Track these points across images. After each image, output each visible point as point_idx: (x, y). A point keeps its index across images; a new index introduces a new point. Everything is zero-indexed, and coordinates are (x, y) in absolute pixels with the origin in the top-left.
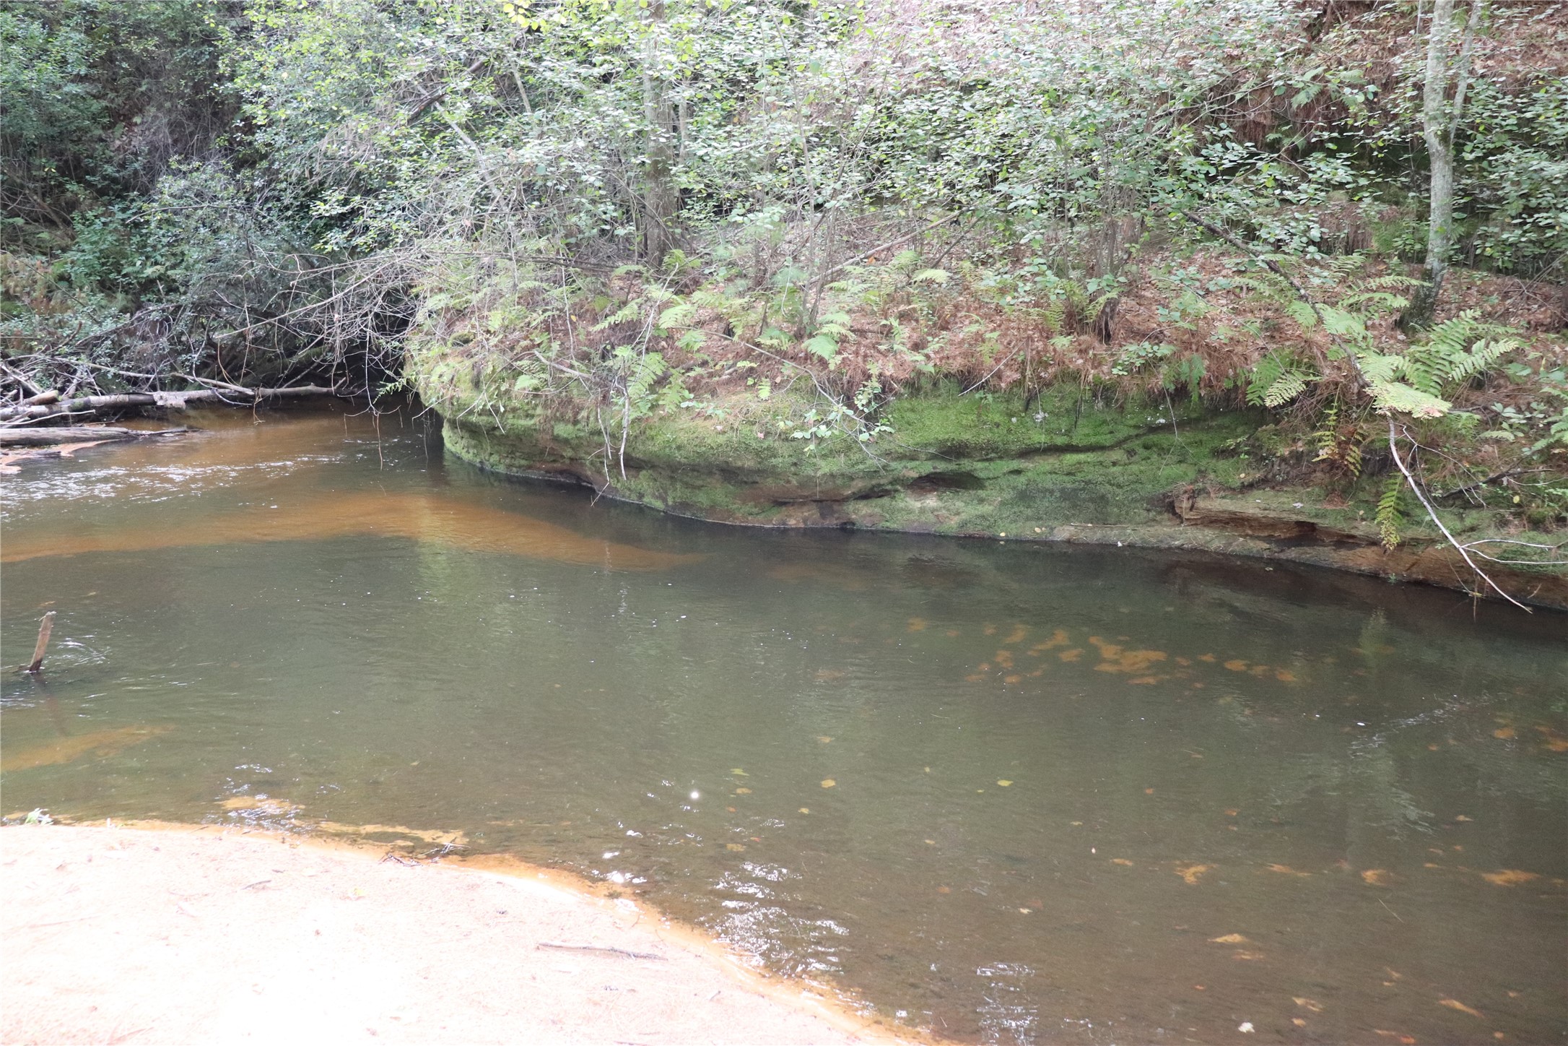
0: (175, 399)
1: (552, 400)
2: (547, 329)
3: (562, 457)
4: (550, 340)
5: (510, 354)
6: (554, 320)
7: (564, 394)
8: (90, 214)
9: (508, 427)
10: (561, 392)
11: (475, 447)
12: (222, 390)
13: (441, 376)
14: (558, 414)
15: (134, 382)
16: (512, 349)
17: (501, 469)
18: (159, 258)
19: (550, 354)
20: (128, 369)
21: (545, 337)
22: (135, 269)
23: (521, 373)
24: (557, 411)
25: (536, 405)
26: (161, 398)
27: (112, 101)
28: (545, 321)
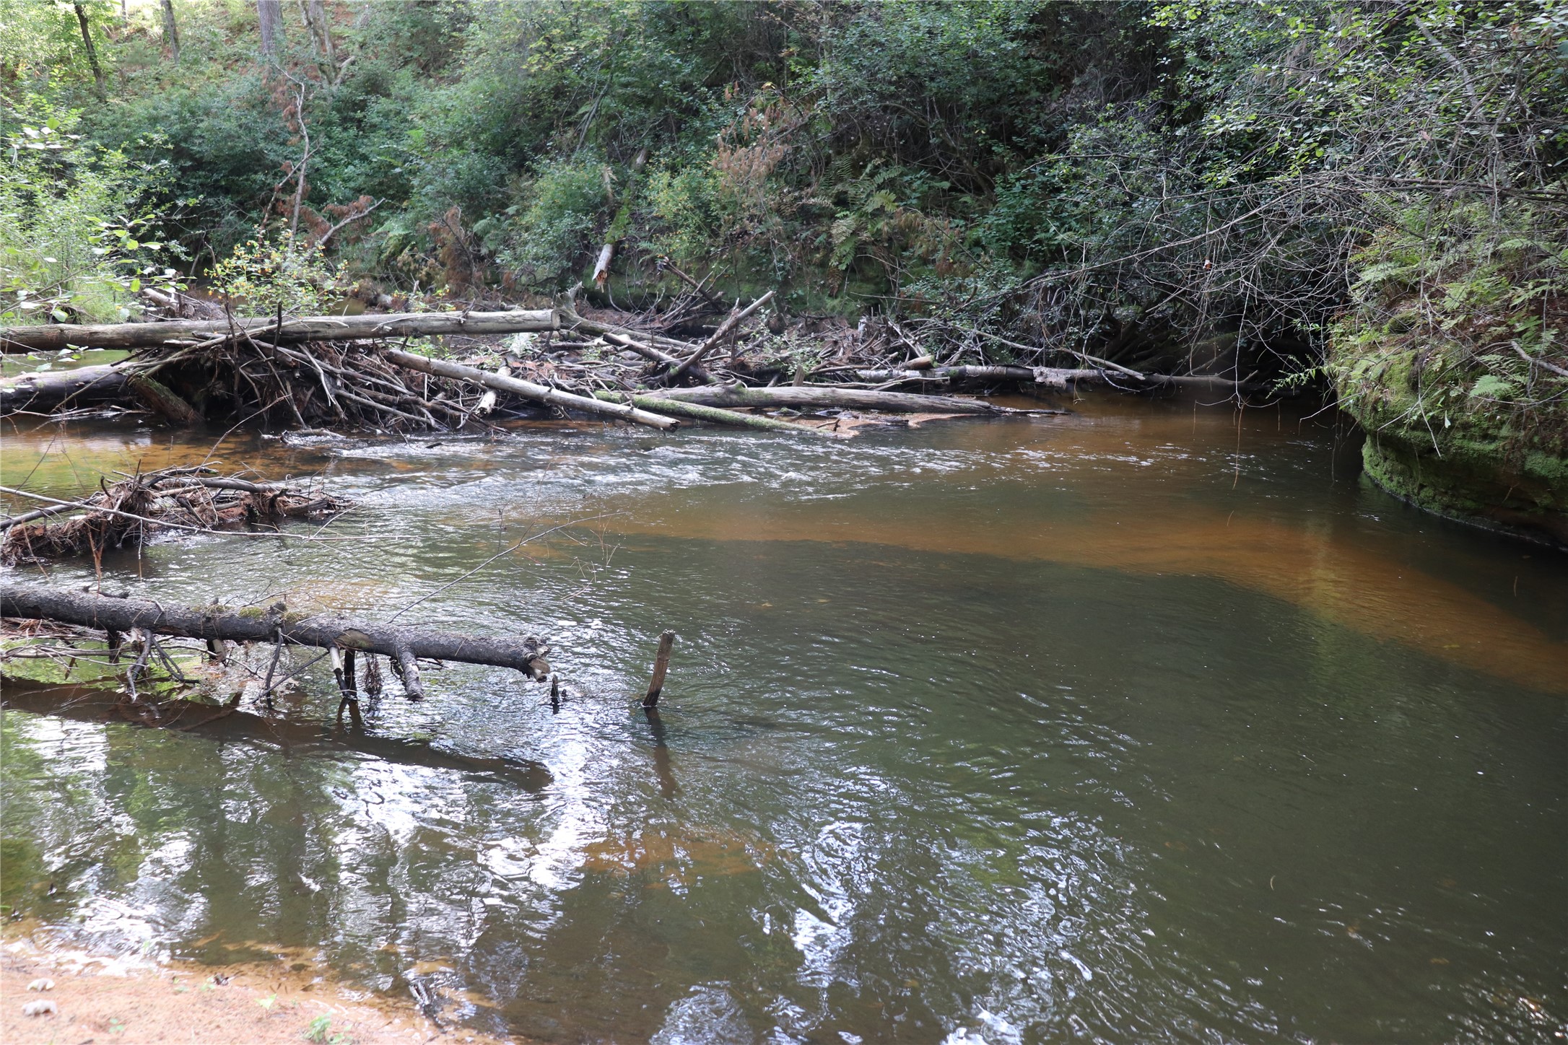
0: (1057, 376)
1: (1530, 418)
2: (1538, 312)
3: (1534, 504)
4: (1540, 328)
5: (1473, 345)
6: (1550, 301)
7: (1551, 409)
8: (1012, 177)
9: (1453, 450)
10: (1546, 405)
11: (1401, 473)
12: (1109, 372)
13: (1367, 370)
14: (1536, 439)
15: (1017, 353)
16: (1476, 337)
17: (1435, 510)
18: (1074, 223)
19: (1537, 347)
20: (1014, 340)
21: (1532, 323)
22: (1048, 235)
23: (1485, 372)
24: (1536, 433)
25: (1503, 423)
26: (1041, 374)
27: (1055, 62)
28: (1535, 300)
